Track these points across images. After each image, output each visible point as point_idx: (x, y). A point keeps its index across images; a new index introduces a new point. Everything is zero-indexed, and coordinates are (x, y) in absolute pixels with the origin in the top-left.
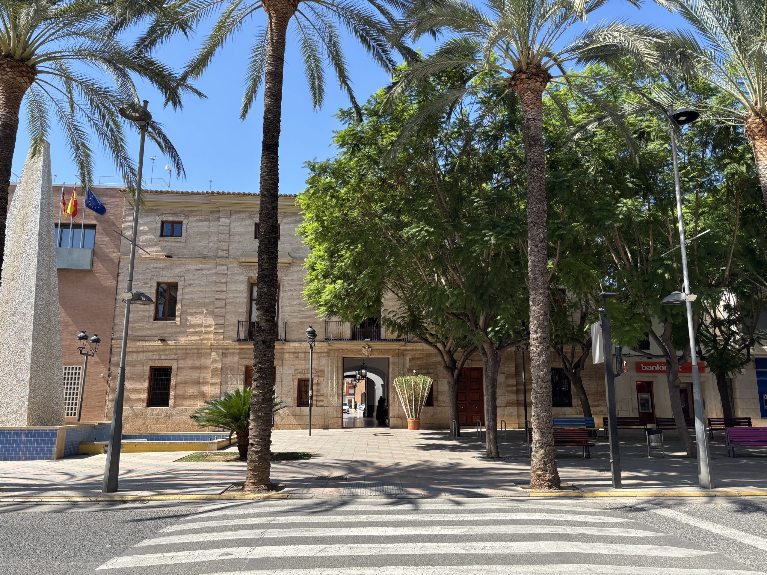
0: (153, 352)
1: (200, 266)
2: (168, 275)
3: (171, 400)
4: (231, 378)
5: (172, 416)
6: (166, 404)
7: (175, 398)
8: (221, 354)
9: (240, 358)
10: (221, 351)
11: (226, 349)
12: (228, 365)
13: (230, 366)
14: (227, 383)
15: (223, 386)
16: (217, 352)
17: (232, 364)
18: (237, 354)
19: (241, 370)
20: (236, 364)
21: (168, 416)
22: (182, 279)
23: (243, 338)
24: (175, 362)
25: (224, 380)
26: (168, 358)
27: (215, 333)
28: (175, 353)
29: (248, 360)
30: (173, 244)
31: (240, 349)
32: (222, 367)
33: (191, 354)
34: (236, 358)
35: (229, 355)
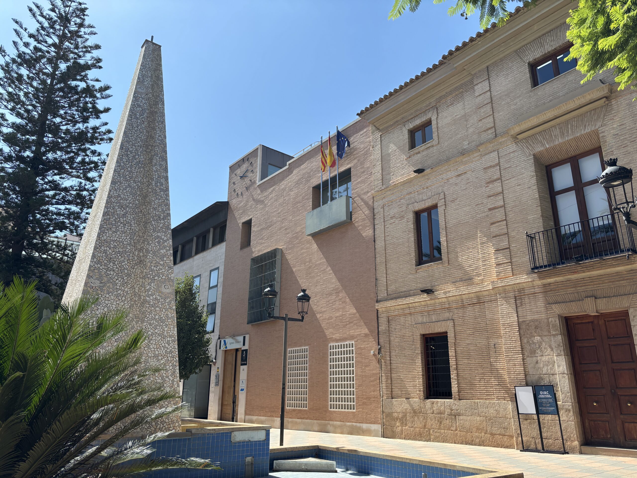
0: (421, 312)
1: (462, 169)
2: (425, 198)
3: (454, 389)
4: (540, 344)
5: (459, 415)
6: (448, 394)
7: (458, 383)
8: (513, 301)
9: (549, 303)
10: (511, 295)
11: (520, 291)
12: (529, 318)
13: (533, 321)
14: (533, 352)
15: (528, 360)
16: (506, 298)
17: (536, 317)
18: (541, 296)
19: (554, 326)
20: (543, 316)
21: (455, 415)
22: (442, 196)
23: (546, 263)
24: (450, 324)
25: (527, 347)
26: (441, 318)
27: (498, 265)
28: (449, 309)
29: (563, 305)
30: (425, 153)
31: (544, 285)
32: (519, 325)
33: (470, 308)
34: (541, 303)
35: (527, 300)
